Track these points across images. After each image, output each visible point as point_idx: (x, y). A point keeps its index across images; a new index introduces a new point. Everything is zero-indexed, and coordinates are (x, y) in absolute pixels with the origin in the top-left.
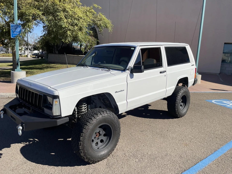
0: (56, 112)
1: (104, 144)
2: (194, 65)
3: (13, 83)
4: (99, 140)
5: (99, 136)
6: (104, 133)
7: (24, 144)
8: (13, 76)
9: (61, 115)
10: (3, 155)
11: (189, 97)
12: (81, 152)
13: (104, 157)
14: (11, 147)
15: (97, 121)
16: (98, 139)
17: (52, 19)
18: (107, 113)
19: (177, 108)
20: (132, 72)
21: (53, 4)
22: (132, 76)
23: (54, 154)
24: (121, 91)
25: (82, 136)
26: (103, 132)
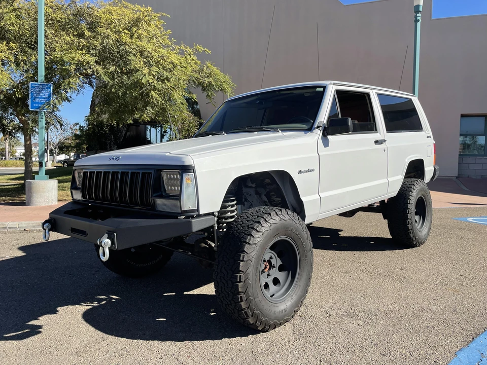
0: (187, 203)
1: (280, 290)
2: (430, 137)
3: (29, 204)
4: (271, 278)
5: (270, 269)
6: (280, 262)
7: (87, 305)
8: (30, 189)
9: (198, 210)
10: (45, 327)
11: (430, 202)
12: (241, 297)
13: (285, 315)
14: (59, 313)
15: (271, 228)
16: (269, 275)
17: (115, 71)
18: (289, 213)
19: (410, 223)
20: (326, 134)
21: (118, 42)
22: (326, 144)
23: (165, 319)
24: (309, 171)
25: (243, 261)
26: (276, 262)
